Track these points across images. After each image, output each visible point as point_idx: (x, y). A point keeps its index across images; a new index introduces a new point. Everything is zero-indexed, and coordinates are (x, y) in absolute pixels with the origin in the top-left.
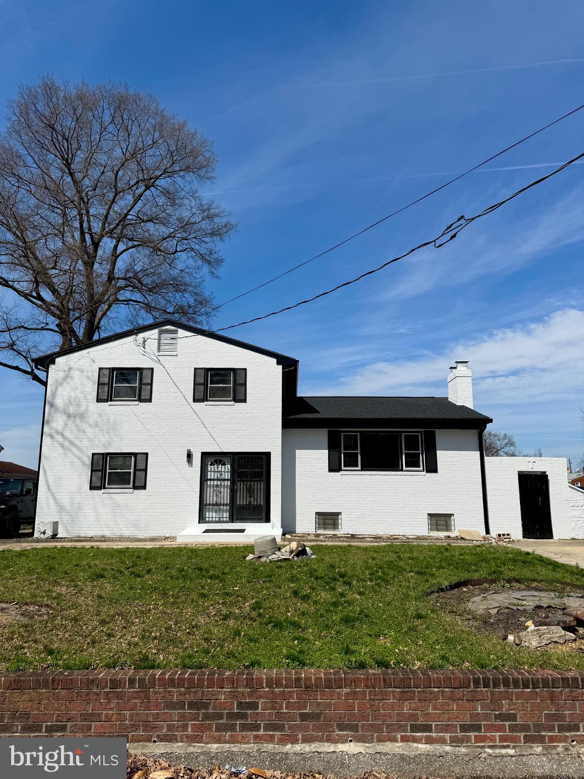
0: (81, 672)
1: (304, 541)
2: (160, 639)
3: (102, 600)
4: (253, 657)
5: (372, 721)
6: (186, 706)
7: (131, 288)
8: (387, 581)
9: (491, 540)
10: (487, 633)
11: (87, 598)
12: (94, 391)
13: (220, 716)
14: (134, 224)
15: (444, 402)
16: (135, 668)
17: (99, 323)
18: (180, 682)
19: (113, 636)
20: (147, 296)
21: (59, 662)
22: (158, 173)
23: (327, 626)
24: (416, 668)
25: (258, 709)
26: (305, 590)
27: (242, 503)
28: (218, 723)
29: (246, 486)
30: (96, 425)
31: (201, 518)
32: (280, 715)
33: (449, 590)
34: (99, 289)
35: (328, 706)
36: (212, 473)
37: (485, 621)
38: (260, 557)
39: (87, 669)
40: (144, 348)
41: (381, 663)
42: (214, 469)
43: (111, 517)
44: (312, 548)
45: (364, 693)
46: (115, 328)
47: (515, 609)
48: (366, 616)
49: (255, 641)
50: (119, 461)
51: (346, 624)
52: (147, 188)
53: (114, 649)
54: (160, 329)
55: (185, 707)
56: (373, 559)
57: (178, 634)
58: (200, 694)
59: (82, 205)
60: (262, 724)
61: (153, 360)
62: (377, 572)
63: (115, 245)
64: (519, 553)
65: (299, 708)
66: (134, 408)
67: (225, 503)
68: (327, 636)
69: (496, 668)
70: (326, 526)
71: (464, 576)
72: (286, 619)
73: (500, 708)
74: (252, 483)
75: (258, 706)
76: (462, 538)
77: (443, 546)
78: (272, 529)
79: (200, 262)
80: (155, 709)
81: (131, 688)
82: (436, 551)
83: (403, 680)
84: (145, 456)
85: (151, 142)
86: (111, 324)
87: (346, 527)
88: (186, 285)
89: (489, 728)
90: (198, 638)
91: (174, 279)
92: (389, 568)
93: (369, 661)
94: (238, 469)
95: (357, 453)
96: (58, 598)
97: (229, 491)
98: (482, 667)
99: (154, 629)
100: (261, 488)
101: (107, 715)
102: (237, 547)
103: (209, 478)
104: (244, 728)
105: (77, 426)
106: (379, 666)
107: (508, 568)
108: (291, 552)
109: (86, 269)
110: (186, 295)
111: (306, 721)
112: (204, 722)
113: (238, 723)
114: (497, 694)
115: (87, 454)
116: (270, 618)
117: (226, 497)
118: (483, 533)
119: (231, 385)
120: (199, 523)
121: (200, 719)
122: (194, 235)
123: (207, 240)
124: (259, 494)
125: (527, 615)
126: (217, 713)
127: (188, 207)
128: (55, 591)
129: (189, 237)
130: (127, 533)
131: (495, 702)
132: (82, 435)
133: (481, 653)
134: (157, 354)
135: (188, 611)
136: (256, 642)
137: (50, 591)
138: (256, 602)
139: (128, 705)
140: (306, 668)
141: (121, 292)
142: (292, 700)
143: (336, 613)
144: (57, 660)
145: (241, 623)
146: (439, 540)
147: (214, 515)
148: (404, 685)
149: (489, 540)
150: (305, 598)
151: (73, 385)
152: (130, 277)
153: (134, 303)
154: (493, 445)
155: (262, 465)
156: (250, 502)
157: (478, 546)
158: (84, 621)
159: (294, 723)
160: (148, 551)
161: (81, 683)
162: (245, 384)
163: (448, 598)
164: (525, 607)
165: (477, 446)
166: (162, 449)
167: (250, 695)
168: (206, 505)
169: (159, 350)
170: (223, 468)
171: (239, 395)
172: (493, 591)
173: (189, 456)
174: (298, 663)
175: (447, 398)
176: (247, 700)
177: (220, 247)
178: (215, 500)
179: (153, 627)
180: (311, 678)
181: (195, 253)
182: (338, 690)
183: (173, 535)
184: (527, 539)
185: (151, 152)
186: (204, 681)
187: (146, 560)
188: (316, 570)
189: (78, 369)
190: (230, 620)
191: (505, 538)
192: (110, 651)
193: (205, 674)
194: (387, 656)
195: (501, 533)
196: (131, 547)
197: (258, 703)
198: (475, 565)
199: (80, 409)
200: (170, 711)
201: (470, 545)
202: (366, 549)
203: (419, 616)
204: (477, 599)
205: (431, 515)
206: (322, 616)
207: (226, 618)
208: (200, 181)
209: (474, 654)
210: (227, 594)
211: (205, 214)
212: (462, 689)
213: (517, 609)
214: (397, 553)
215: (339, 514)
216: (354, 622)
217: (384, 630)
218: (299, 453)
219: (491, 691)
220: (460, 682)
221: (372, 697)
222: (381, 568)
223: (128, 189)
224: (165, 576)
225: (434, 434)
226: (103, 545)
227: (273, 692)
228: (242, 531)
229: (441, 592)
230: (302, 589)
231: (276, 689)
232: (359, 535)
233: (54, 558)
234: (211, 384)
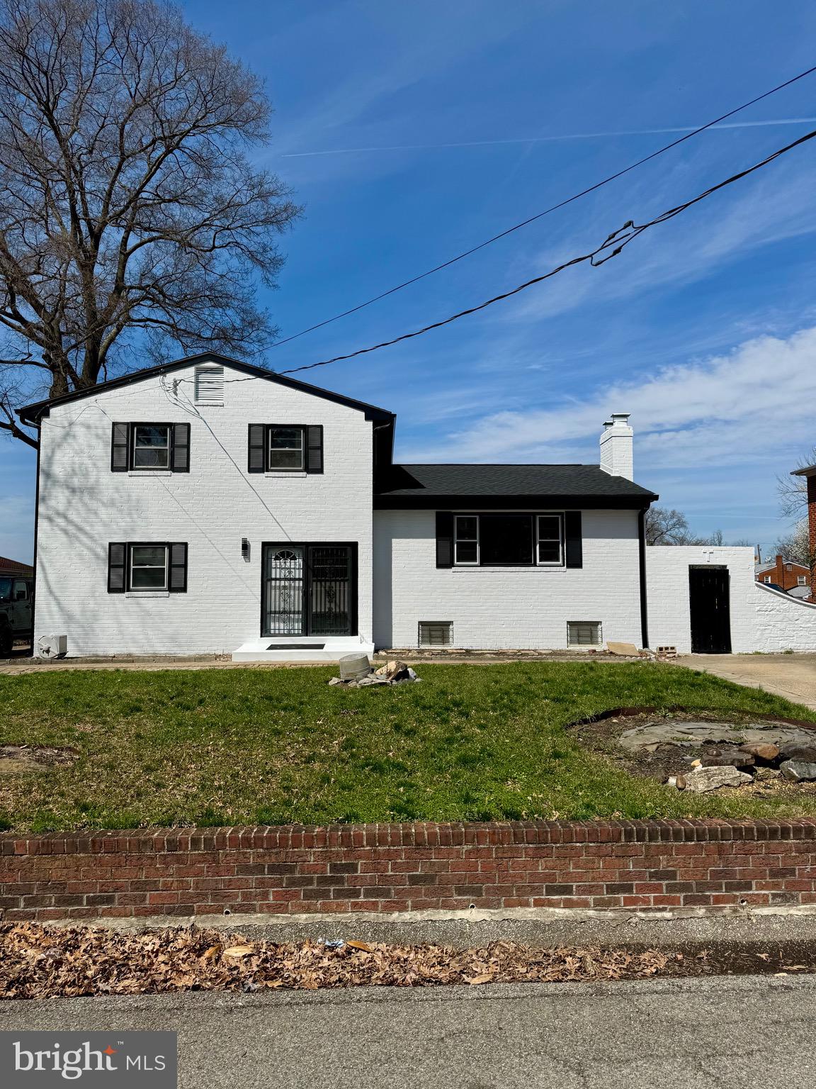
0: (128, 831)
1: (403, 659)
2: (226, 789)
3: (142, 741)
4: (348, 810)
5: (499, 882)
6: (266, 870)
7: (149, 303)
8: (515, 711)
9: (650, 655)
10: (643, 776)
11: (122, 738)
12: (107, 456)
13: (309, 881)
14: (151, 205)
15: (593, 472)
16: (197, 827)
17: (105, 354)
18: (258, 842)
19: (164, 787)
20: (172, 313)
21: (97, 820)
22: (185, 127)
23: (440, 768)
24: (554, 818)
25: (357, 872)
26: (409, 723)
27: (319, 610)
28: (307, 890)
29: (325, 588)
30: (112, 503)
31: (264, 630)
32: (383, 879)
33: (595, 722)
34: (102, 304)
35: (445, 866)
36: (278, 570)
37: (641, 760)
38: (347, 681)
39: (136, 827)
40: (176, 395)
41: (511, 814)
42: (280, 564)
43: (140, 629)
44: (415, 668)
45: (489, 850)
46: (128, 362)
47: (679, 745)
48: (490, 755)
49: (350, 788)
50: (147, 555)
51: (465, 766)
52: (169, 151)
53: (167, 803)
54: (197, 366)
55: (264, 871)
56: (496, 682)
57: (249, 783)
58: (283, 856)
59: (73, 175)
60: (362, 890)
61: (189, 411)
62: (502, 699)
63: (123, 237)
64: (687, 672)
65: (408, 870)
66: (166, 481)
67: (297, 610)
68: (441, 781)
69: (653, 817)
70: (433, 640)
71: (615, 703)
72: (388, 760)
73: (657, 864)
74: (333, 584)
75: (357, 868)
76: (611, 653)
77: (587, 664)
78: (359, 645)
79: (249, 264)
80: (226, 874)
81: (195, 850)
82: (577, 671)
83: (538, 834)
84: (184, 546)
85: (172, 78)
86: (122, 355)
87: (460, 640)
88: (228, 296)
89: (641, 889)
90: (274, 786)
91: (211, 288)
92: (517, 694)
93: (495, 811)
94: (314, 565)
95: (476, 543)
96: (82, 739)
97: (301, 594)
98: (636, 817)
99: (217, 776)
100: (344, 590)
101: (165, 884)
102: (315, 669)
103: (273, 576)
104: (339, 894)
105: (85, 505)
106: (507, 817)
107: (672, 693)
108: (389, 674)
109: (83, 274)
110: (229, 312)
111: (417, 885)
112: (289, 889)
113: (332, 888)
114: (653, 848)
115: (101, 544)
116: (366, 759)
117: (297, 601)
118: (639, 646)
119: (302, 449)
120: (261, 637)
121: (284, 885)
122: (238, 224)
123: (259, 229)
124: (342, 598)
125: (694, 753)
126: (305, 877)
127: (231, 181)
128: (77, 730)
129: (232, 226)
130: (162, 649)
131: (650, 858)
132: (92, 518)
133: (636, 799)
134: (194, 403)
135: (259, 754)
136: (350, 790)
137: (69, 729)
138: (347, 740)
139: (191, 870)
140: (416, 821)
141: (136, 308)
142: (400, 861)
143: (450, 751)
144: (94, 817)
145: (330, 766)
146: (582, 655)
147: (282, 626)
148: (539, 840)
149: (647, 655)
150: (410, 733)
151: (76, 447)
152: (148, 286)
153: (156, 325)
154: (656, 526)
155: (346, 560)
156: (330, 609)
157: (633, 664)
158: (122, 768)
159: (402, 887)
160: (196, 675)
161: (130, 846)
162: (321, 448)
163: (594, 732)
164: (691, 743)
165: (636, 531)
166: (206, 537)
167: (346, 855)
168: (271, 613)
169: (197, 398)
170: (293, 564)
171: (313, 464)
172: (653, 723)
173: (246, 547)
174: (405, 815)
175: (599, 466)
176: (343, 862)
177: (279, 241)
178: (282, 605)
179: (214, 775)
180: (423, 833)
181: (242, 249)
182: (457, 847)
183: (226, 652)
184: (697, 654)
185: (173, 93)
186: (288, 840)
187: (195, 687)
188: (422, 698)
189: (83, 424)
190: (315, 763)
191: (669, 653)
192: (162, 805)
193: (289, 831)
194: (517, 806)
195: (664, 645)
196: (170, 668)
197: (357, 864)
198: (629, 689)
199: (88, 482)
200: (246, 877)
201: (622, 662)
202: (486, 669)
203: (557, 755)
204: (632, 732)
205: (571, 624)
206: (433, 756)
207: (309, 760)
208: (247, 140)
209: (626, 801)
210: (309, 730)
211: (256, 191)
212: (610, 844)
213: (682, 745)
214: (527, 673)
215: (450, 623)
216: (474, 763)
217: (512, 773)
218: (396, 543)
219: (646, 846)
220: (608, 834)
221: (500, 855)
222: (507, 693)
223: (140, 152)
224: (224, 708)
225: (578, 516)
226: (132, 667)
227: (375, 851)
228: (321, 647)
229: (585, 724)
230: (406, 721)
231: (379, 848)
232: (476, 650)
233: (68, 686)
234: (272, 447)
